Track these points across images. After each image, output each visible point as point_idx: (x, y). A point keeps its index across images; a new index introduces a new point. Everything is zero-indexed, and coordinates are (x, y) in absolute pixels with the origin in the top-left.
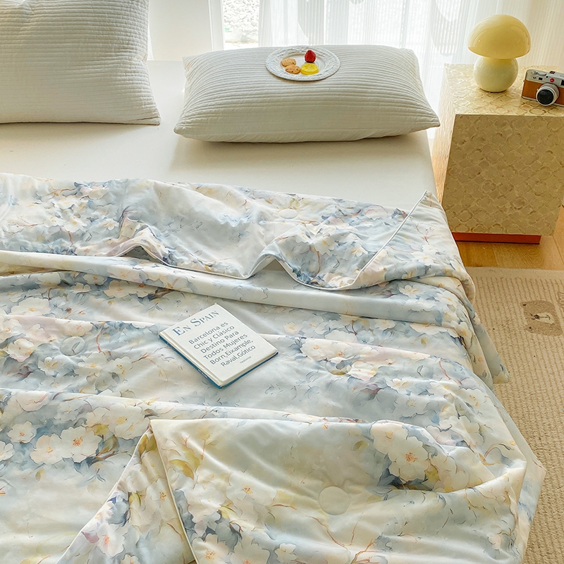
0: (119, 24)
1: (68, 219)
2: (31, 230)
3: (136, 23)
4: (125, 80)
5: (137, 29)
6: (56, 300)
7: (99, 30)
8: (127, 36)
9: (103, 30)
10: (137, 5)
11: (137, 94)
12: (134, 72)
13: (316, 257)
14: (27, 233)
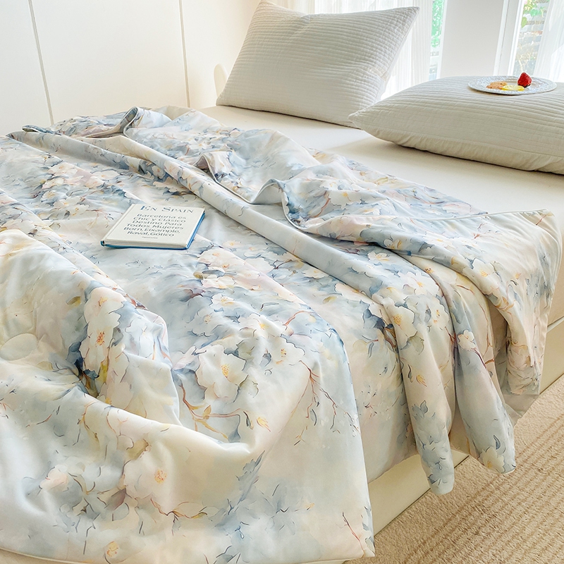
0: (368, 39)
1: (200, 143)
3: (386, 42)
4: (352, 85)
5: (385, 47)
7: (350, 41)
8: (372, 50)
9: (353, 41)
10: (395, 28)
11: (357, 99)
12: (365, 81)
13: (323, 203)
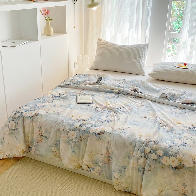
0: (140, 52)
1: (121, 84)
2: (113, 84)
5: (144, 54)
6: (116, 95)
9: (137, 53)
10: (145, 49)
11: (141, 68)
12: (141, 63)
13: (175, 97)
14: (112, 85)
